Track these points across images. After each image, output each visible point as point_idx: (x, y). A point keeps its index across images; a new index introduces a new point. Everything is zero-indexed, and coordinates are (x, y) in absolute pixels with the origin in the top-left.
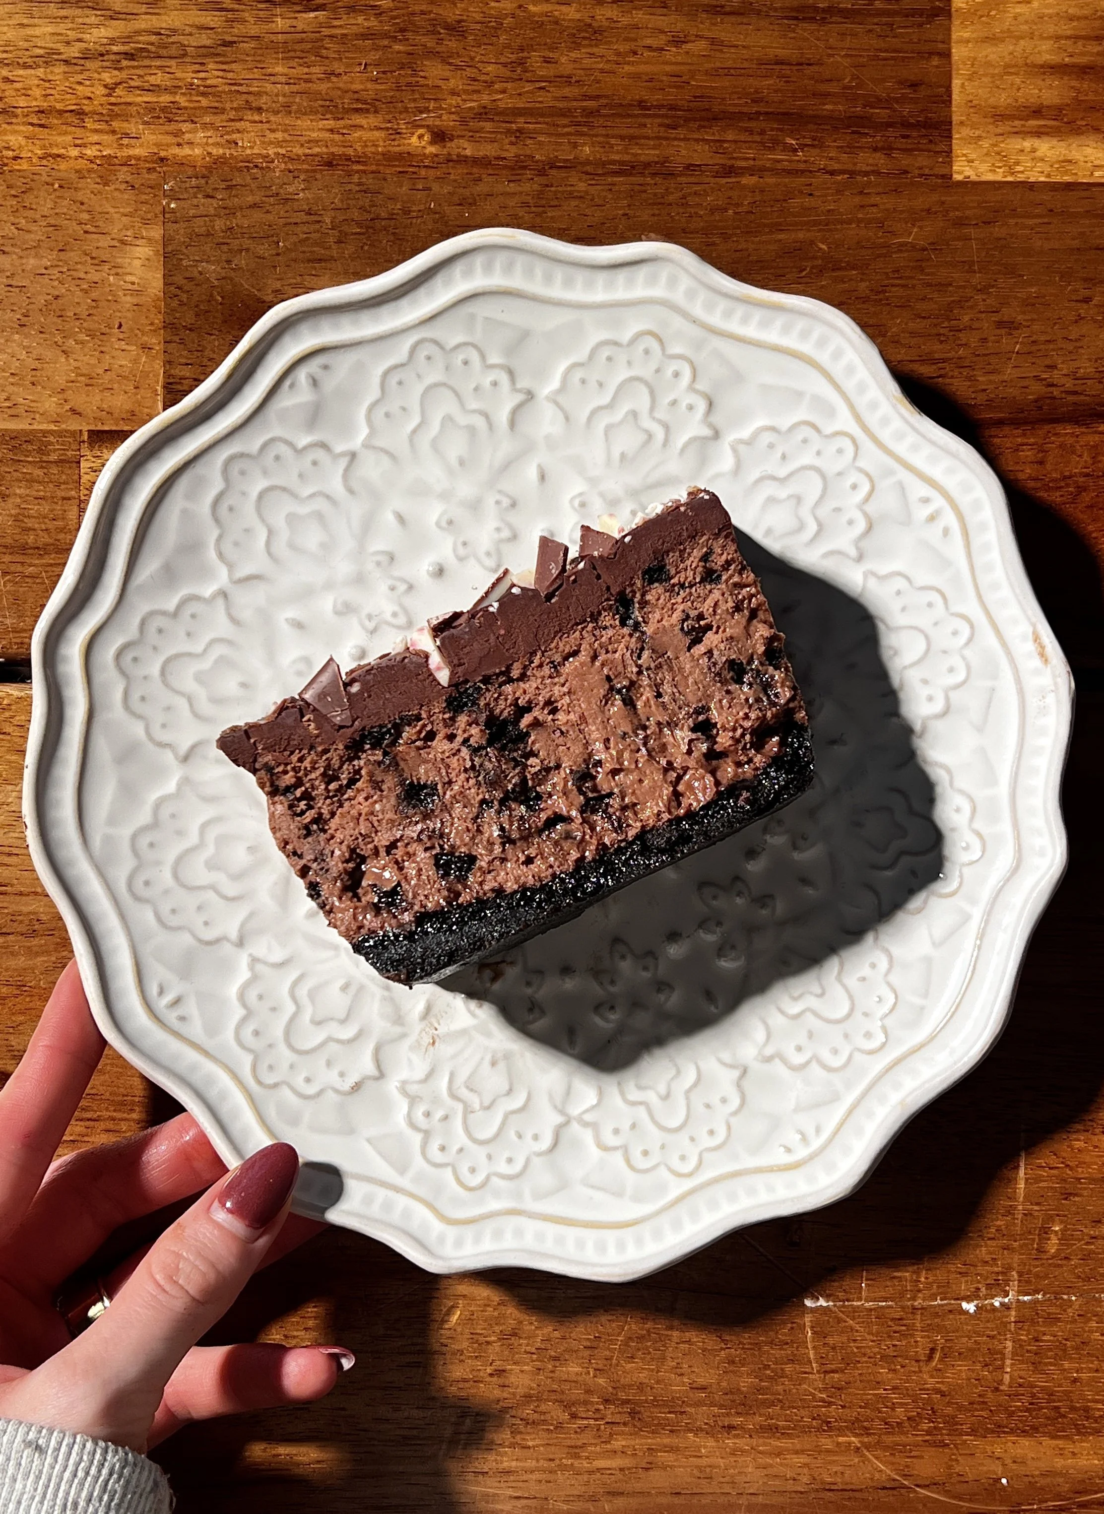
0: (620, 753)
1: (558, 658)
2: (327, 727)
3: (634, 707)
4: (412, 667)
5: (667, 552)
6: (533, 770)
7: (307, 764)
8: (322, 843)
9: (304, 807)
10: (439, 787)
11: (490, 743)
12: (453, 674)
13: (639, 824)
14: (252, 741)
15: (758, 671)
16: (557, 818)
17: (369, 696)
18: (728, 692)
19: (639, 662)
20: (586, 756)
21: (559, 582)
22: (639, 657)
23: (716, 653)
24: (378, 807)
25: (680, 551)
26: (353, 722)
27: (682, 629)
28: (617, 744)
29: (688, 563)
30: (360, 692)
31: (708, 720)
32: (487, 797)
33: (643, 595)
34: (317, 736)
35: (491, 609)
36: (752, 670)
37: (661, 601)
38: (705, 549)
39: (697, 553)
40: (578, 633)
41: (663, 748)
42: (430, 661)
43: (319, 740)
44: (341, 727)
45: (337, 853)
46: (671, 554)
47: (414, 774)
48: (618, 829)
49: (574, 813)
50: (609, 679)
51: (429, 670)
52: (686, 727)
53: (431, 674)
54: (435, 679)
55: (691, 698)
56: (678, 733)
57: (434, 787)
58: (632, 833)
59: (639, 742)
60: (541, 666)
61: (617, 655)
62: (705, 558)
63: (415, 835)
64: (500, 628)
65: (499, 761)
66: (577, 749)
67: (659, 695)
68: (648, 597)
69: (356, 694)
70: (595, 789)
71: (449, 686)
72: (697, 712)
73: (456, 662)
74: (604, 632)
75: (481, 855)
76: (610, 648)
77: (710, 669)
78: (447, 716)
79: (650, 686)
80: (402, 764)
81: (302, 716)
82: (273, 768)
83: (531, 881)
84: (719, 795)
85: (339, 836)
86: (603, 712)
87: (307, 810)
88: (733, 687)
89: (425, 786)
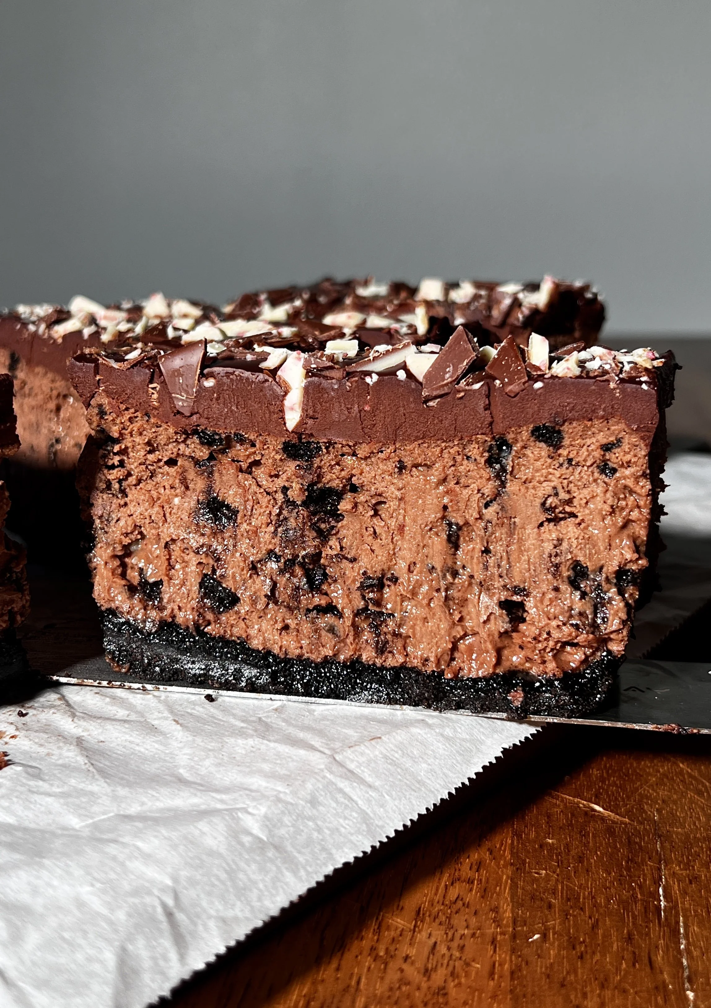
0: (419, 584)
1: (408, 461)
2: (167, 404)
3: (456, 547)
4: (268, 393)
5: (571, 420)
6: (330, 552)
7: (135, 426)
8: (114, 506)
9: (116, 463)
10: (239, 516)
11: (305, 504)
12: (302, 423)
13: (401, 660)
14: (98, 378)
15: (599, 585)
16: (330, 609)
17: (218, 399)
18: (556, 589)
19: (484, 511)
20: (385, 567)
21: (446, 390)
22: (487, 505)
23: (565, 545)
24: (177, 501)
25: (586, 426)
26: (192, 415)
27: (543, 504)
28: (421, 572)
29: (589, 441)
30: (211, 390)
31: (521, 605)
32: (277, 550)
33: (524, 447)
34: (155, 408)
35: (368, 380)
36: (595, 580)
37: (539, 463)
38: (612, 439)
39: (602, 438)
40: (438, 449)
41: (464, 602)
42: (288, 397)
43: (156, 412)
44: (179, 412)
45: (122, 523)
46: (575, 424)
47: (223, 490)
48: (381, 649)
49: (348, 613)
50: (445, 508)
51: (282, 405)
52: (495, 599)
53: (282, 411)
54: (283, 418)
55: (516, 572)
56: (484, 598)
57: (235, 512)
58: (391, 662)
59: (443, 584)
60: (388, 458)
61: (465, 492)
62: (607, 448)
63: (195, 545)
64: (366, 403)
65: (304, 524)
66: (381, 556)
67: (487, 551)
68: (528, 452)
69: (206, 389)
70: (378, 603)
71: (293, 432)
72: (517, 590)
73: (311, 413)
74: (465, 462)
75: (245, 601)
76: (462, 480)
77: (550, 556)
78: (278, 457)
79: (482, 539)
80: (216, 475)
81: (151, 382)
82: (106, 414)
83: (276, 651)
84: (493, 677)
85: (131, 508)
86: (423, 537)
87: (118, 466)
88: (565, 587)
89: (228, 507)
